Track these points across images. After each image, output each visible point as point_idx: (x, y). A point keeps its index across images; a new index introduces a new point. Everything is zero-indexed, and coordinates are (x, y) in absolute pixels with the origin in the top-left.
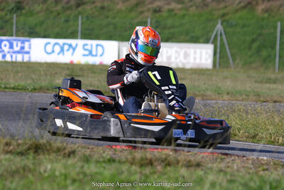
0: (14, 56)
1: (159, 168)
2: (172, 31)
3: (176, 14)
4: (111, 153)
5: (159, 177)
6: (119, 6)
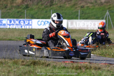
0: (25, 26)
1: (84, 70)
2: (88, 15)
3: (90, 8)
4: (64, 64)
5: (83, 74)
6: (67, 6)
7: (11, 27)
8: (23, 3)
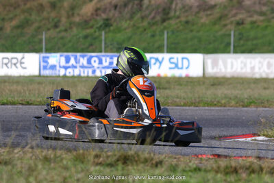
0: (103, 71)
6: (203, 20)
7: (70, 72)
8: (97, 15)
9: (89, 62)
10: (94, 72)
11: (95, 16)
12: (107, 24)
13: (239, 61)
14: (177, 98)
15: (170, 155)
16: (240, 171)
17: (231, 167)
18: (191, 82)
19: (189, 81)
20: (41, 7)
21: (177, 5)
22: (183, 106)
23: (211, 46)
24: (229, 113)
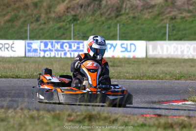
6: (146, 16)
7: (47, 54)
8: (68, 12)
9: (62, 46)
10: (65, 54)
11: (66, 13)
12: (75, 19)
13: (172, 46)
14: (127, 73)
15: (123, 115)
16: (175, 127)
17: (168, 123)
18: (137, 62)
19: (136, 61)
20: (27, 7)
21: (127, 5)
22: (131, 79)
23: (152, 35)
24: (165, 84)
